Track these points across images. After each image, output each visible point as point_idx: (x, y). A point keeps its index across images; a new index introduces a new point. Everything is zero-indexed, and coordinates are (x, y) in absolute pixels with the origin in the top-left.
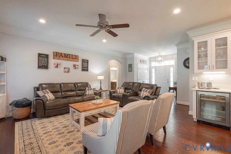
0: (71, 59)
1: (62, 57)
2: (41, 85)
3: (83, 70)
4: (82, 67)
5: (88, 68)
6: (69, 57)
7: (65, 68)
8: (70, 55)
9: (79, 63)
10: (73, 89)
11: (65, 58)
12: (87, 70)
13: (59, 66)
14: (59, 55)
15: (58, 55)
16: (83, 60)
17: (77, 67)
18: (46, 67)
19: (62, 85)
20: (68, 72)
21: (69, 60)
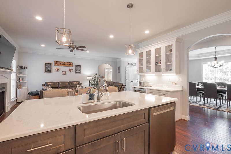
0: (67, 65)
1: (61, 64)
2: (46, 83)
3: (76, 72)
4: (76, 71)
5: (80, 71)
6: (65, 64)
7: (63, 72)
8: (66, 62)
9: (74, 68)
10: (67, 86)
11: (63, 65)
12: (80, 73)
13: (58, 70)
14: (59, 63)
15: (57, 63)
16: (76, 65)
17: (72, 70)
18: (50, 71)
19: (60, 83)
20: (65, 74)
21: (66, 66)
